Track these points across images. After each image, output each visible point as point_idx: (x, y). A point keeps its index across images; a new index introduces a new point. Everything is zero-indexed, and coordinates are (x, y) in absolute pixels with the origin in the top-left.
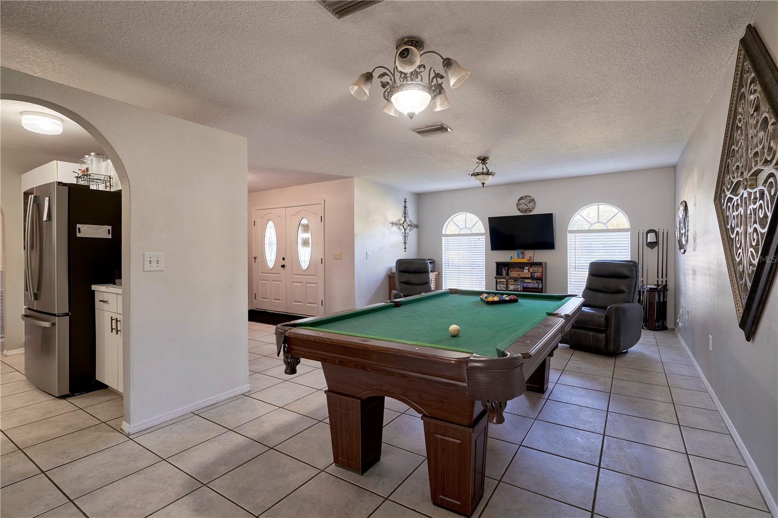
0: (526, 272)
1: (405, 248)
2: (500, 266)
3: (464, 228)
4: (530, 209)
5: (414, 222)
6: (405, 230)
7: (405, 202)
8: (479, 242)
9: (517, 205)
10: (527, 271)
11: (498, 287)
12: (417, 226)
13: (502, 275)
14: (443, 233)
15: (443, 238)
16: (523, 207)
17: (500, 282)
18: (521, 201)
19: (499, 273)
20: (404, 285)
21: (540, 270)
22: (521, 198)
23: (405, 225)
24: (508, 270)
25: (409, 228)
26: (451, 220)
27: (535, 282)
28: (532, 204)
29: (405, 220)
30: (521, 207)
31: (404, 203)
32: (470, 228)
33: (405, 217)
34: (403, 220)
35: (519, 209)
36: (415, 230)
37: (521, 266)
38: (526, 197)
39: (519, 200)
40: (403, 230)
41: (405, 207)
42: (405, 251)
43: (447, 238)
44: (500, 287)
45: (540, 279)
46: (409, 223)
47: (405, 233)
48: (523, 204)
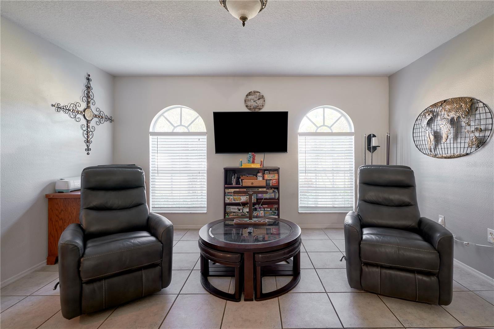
0: (259, 180)
1: (88, 149)
2: (229, 173)
3: (178, 126)
4: (260, 107)
5: (106, 112)
6: (88, 121)
7: (88, 79)
8: (198, 143)
9: (245, 101)
10: (261, 179)
11: (226, 199)
12: (110, 120)
13: (231, 184)
14: (151, 130)
15: (151, 137)
16: (252, 104)
17: (228, 192)
18: (250, 97)
19: (227, 182)
20: (94, 214)
21: (276, 177)
22: (250, 94)
23: (88, 114)
24: (238, 178)
25: (96, 119)
26: (162, 115)
27: (271, 191)
28: (261, 101)
29: (88, 107)
30: (249, 104)
31: (85, 81)
32: (187, 126)
33: (88, 102)
34: (84, 105)
35: (247, 106)
36: (106, 125)
37: (254, 172)
38: (255, 92)
39: (247, 96)
40: (84, 122)
41: (88, 87)
42: (88, 154)
43: (156, 137)
44: (229, 199)
45: (277, 188)
46: (96, 113)
47: (88, 127)
48: (252, 101)
